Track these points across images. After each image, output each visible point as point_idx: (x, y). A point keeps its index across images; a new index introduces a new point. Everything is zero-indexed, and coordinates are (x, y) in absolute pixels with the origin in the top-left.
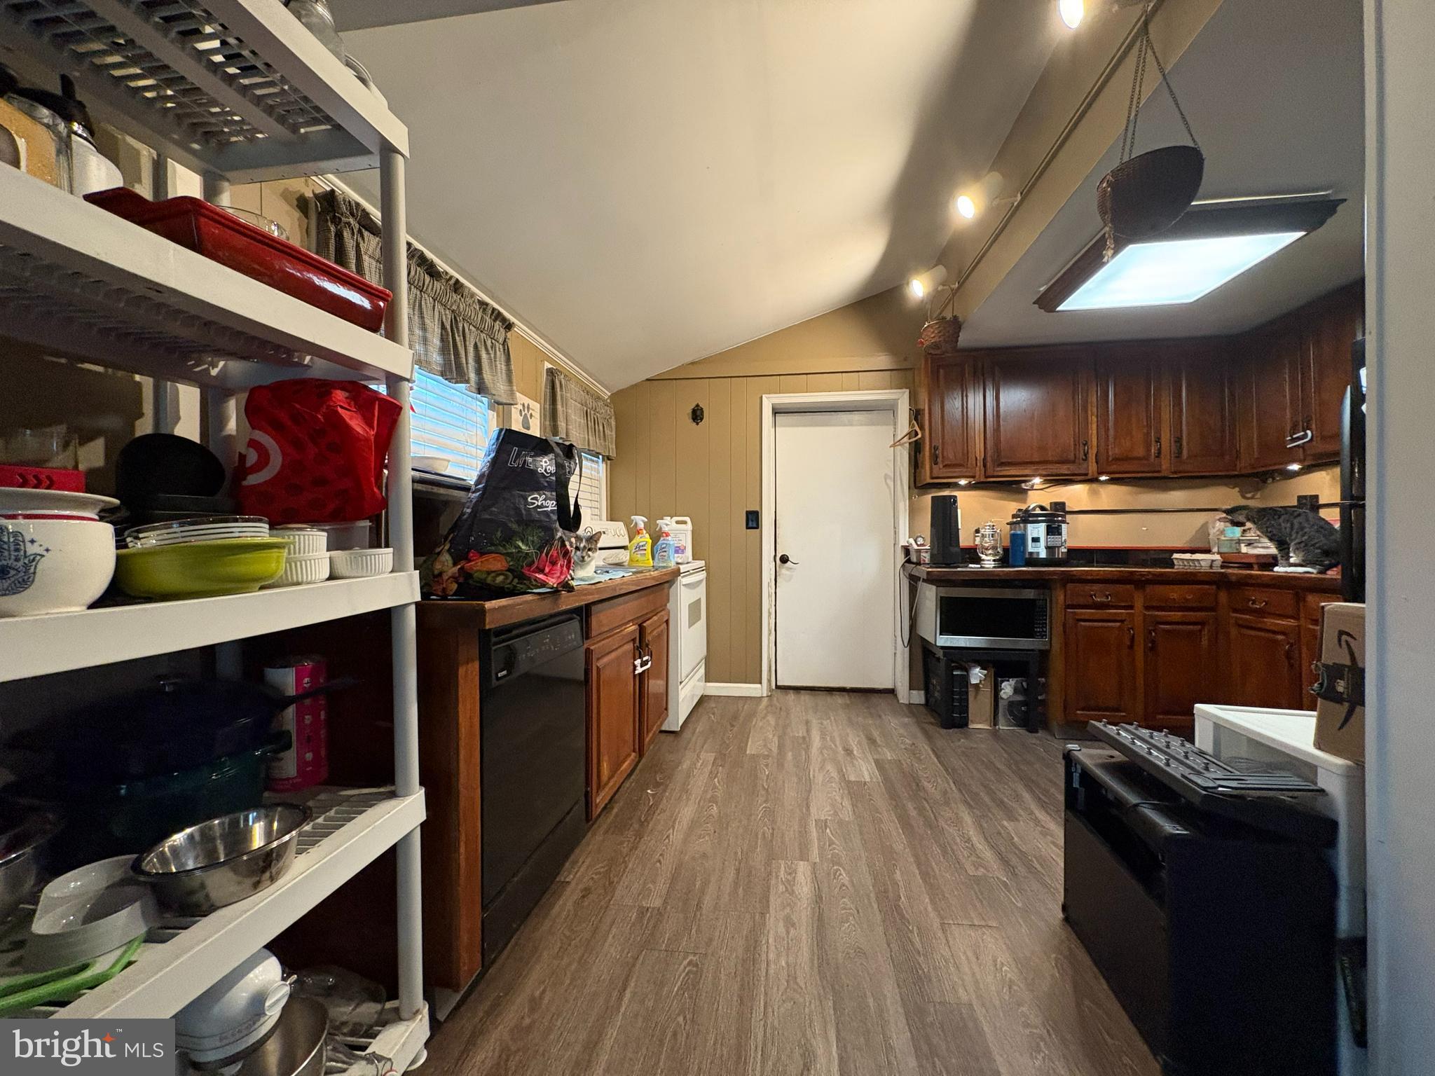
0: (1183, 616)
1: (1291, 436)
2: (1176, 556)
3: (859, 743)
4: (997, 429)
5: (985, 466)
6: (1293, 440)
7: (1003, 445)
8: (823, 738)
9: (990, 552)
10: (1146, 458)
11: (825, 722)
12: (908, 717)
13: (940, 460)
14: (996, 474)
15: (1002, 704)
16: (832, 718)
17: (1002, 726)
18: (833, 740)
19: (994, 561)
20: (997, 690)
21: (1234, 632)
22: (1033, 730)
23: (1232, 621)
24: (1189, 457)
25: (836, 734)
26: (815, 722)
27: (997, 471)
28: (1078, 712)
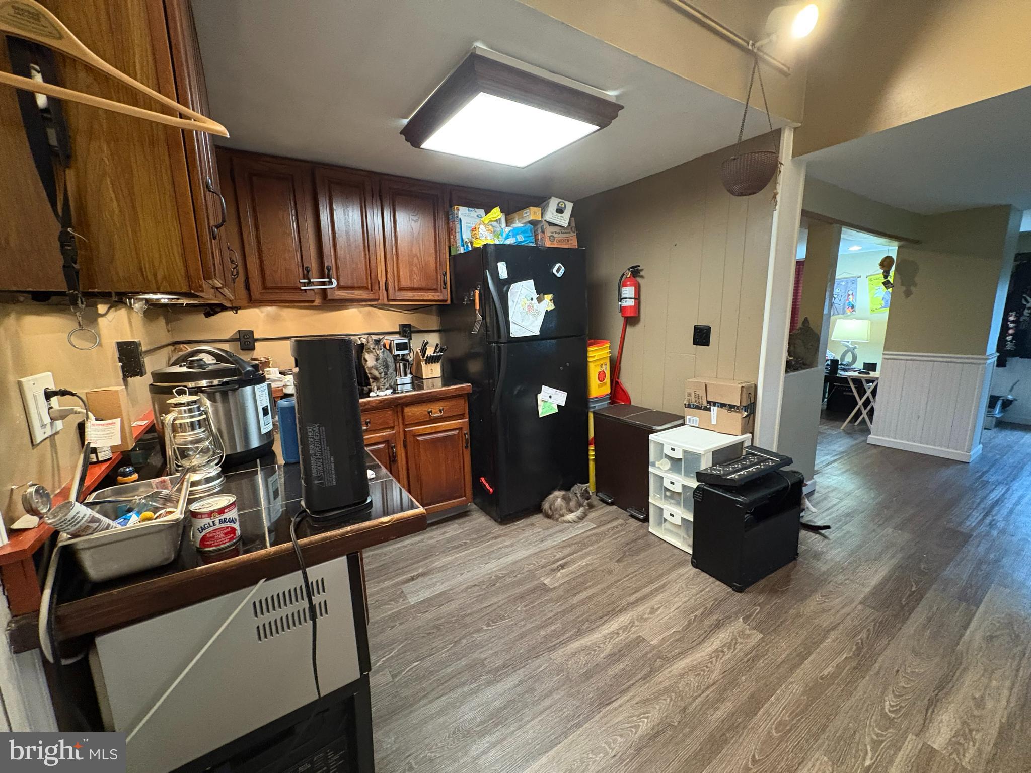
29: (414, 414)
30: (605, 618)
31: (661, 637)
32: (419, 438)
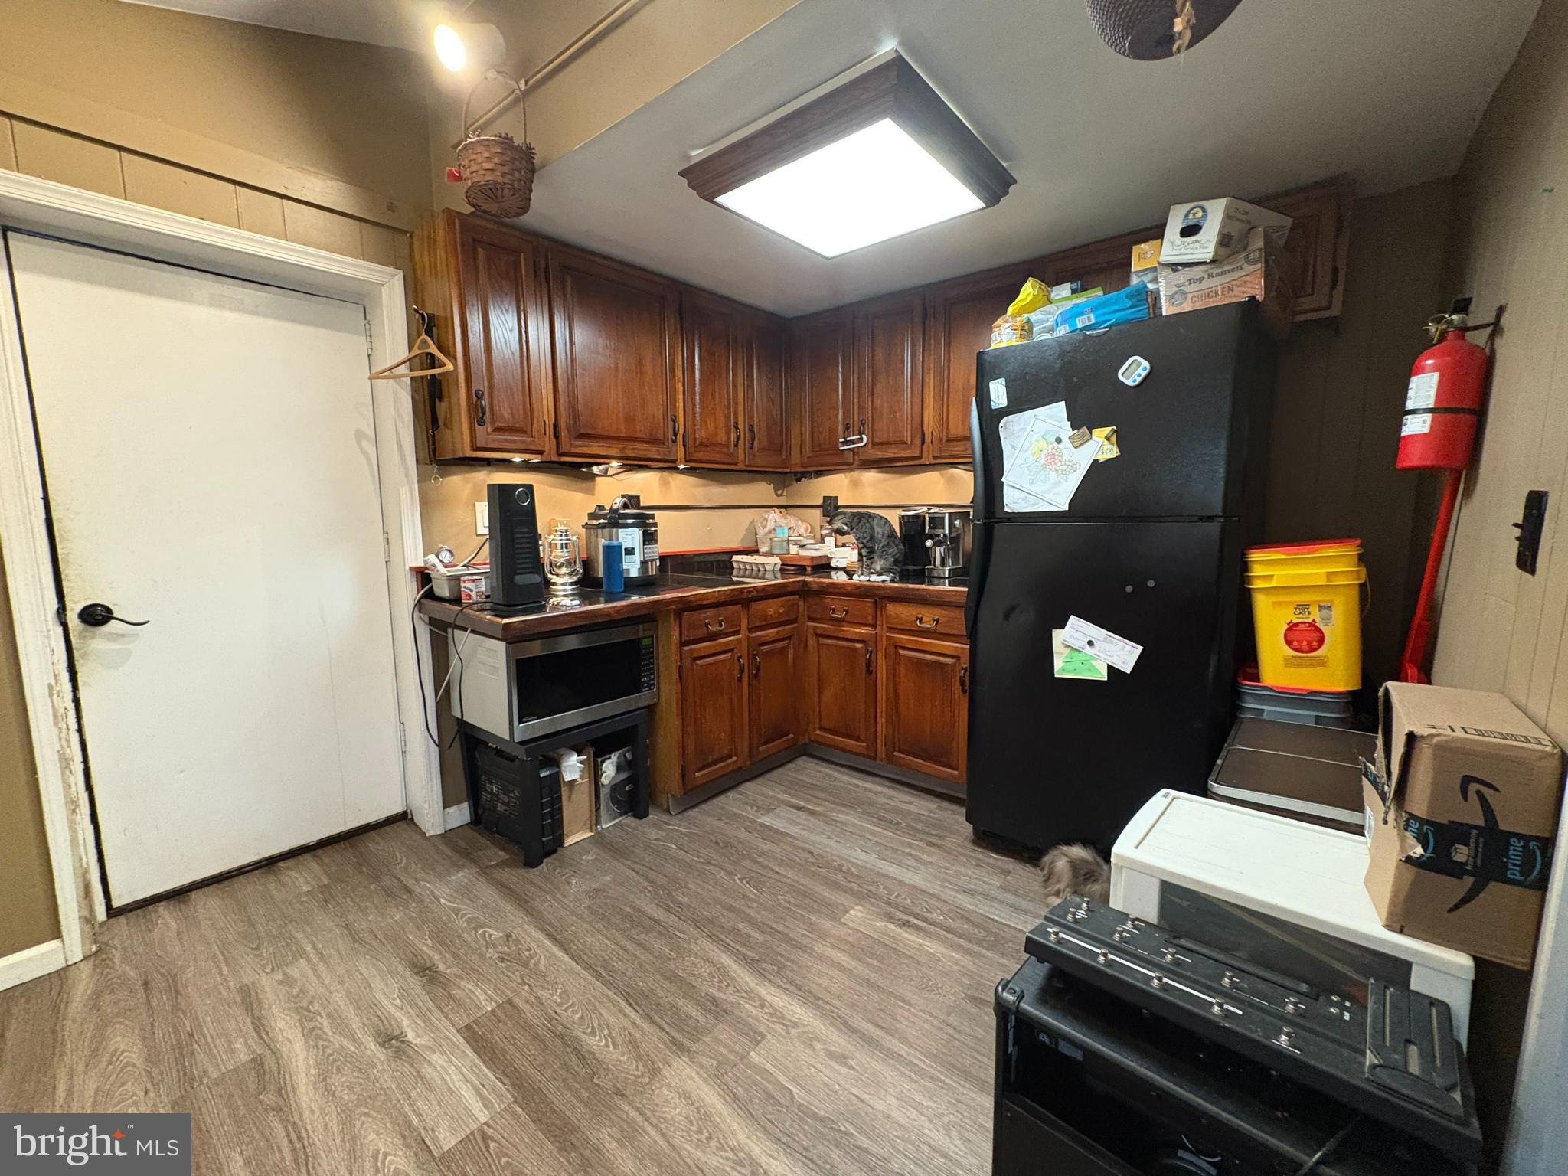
0: (778, 632)
1: (845, 438)
2: (735, 558)
3: (404, 994)
4: (572, 380)
5: (556, 437)
6: (846, 443)
7: (580, 408)
8: (312, 1034)
9: (564, 570)
10: (727, 446)
11: (294, 972)
12: (460, 868)
13: (487, 417)
14: (573, 451)
15: (604, 793)
16: (308, 948)
17: (606, 823)
18: (340, 1025)
19: (572, 584)
20: (596, 774)
21: (812, 642)
22: (641, 815)
23: (811, 630)
24: (759, 449)
25: (339, 998)
26: (268, 985)
27: (576, 447)
28: (697, 774)
29: (898, 616)
30: (793, 988)
31: (768, 1066)
32: (902, 652)
